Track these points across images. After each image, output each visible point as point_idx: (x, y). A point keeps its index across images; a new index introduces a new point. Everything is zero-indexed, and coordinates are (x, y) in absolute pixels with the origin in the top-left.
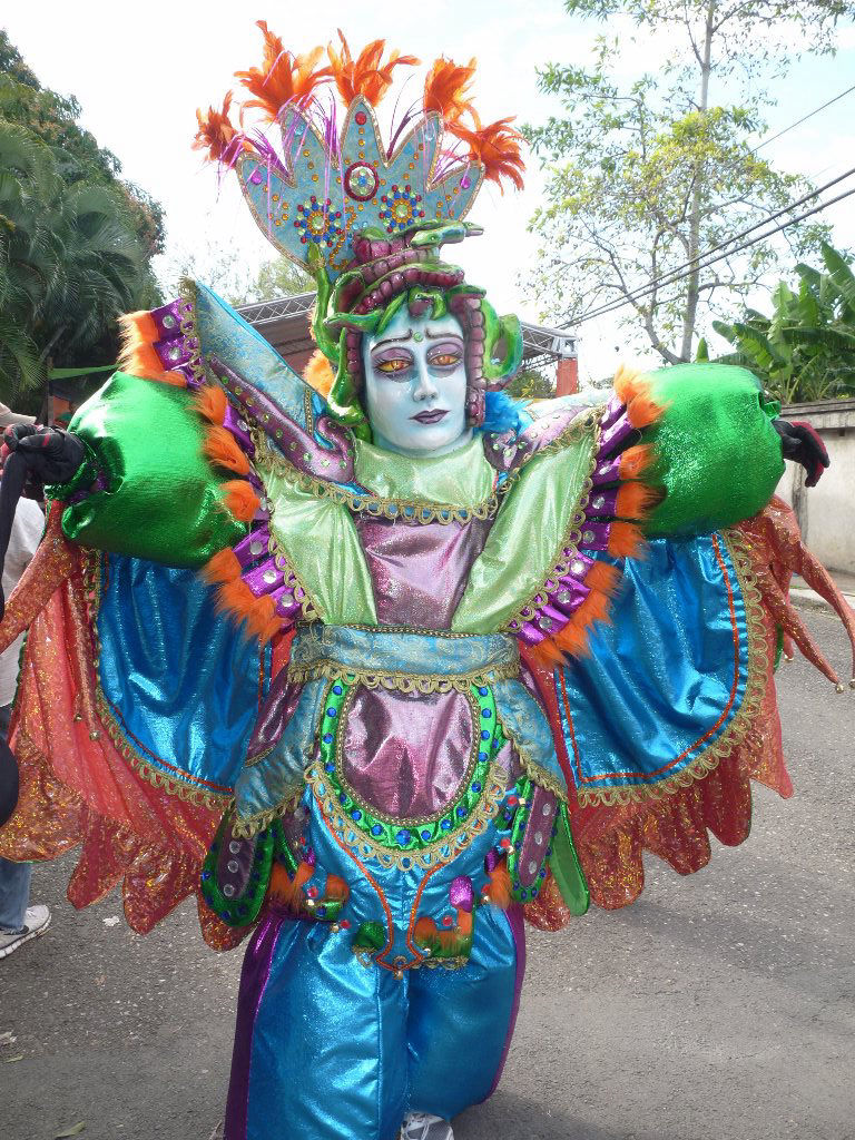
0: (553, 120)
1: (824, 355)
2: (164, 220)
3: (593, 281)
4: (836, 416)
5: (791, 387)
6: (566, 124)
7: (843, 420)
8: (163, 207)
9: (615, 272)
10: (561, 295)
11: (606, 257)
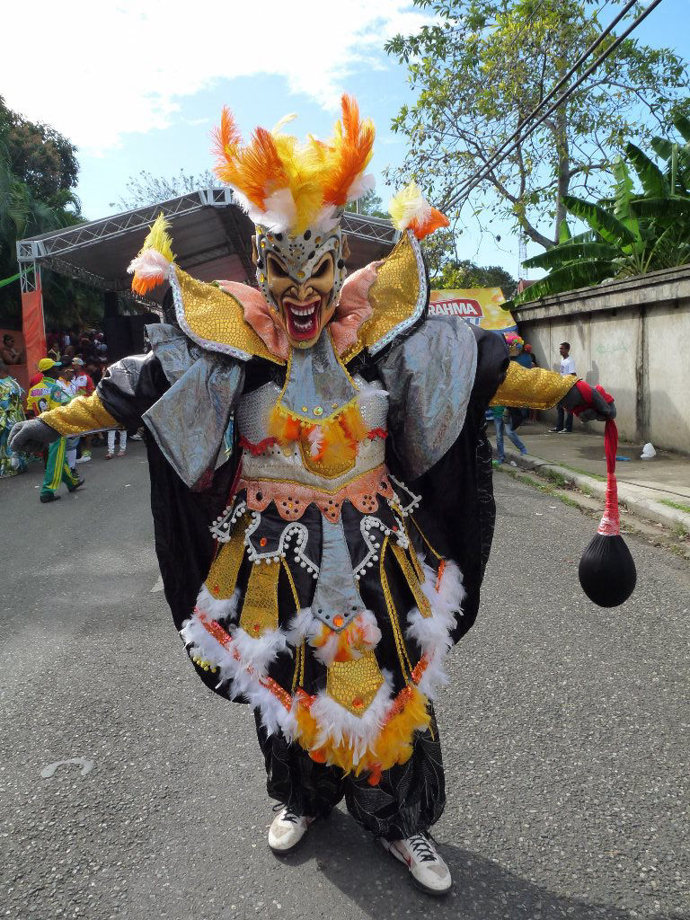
0: (426, 28)
1: (678, 226)
2: (75, 154)
3: (463, 174)
4: (667, 286)
5: (646, 260)
6: (436, 29)
7: (674, 290)
8: (73, 142)
9: (483, 164)
10: (431, 190)
11: (474, 151)
